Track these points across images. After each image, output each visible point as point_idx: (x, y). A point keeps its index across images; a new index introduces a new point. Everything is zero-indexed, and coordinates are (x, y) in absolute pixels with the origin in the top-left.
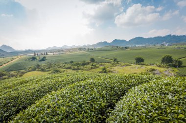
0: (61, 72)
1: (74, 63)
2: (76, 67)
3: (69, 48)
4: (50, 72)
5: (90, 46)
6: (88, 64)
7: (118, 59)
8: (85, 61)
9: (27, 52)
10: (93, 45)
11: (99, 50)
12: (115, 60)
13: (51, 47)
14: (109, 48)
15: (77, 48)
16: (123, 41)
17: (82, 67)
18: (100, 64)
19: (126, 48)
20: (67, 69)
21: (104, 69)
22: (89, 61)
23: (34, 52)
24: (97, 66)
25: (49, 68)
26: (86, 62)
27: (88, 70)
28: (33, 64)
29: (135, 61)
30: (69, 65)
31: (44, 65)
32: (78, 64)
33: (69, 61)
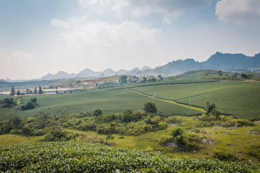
0: (68, 139)
1: (105, 115)
3: (97, 76)
4: (43, 137)
5: (148, 70)
6: (138, 117)
7: (219, 107)
8: (130, 112)
10: (158, 69)
12: (211, 109)
14: (199, 77)
15: (116, 77)
16: (240, 57)
17: (122, 127)
18: (171, 118)
19: (244, 76)
20: (84, 129)
21: (177, 133)
22: (142, 112)
24: (161, 123)
25: (43, 127)
26: (134, 113)
27: (137, 134)
30: (91, 121)
31: (30, 118)
32: (114, 118)
33: (94, 109)
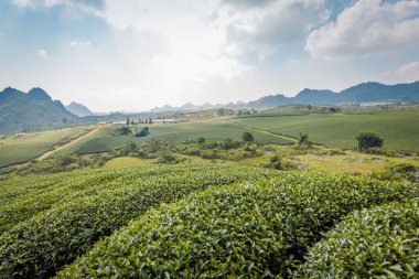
0: (178, 162)
1: (207, 143)
2: (210, 152)
3: (197, 110)
4: (156, 160)
5: (242, 104)
6: (237, 145)
7: (311, 138)
8: (230, 140)
9: (113, 116)
10: (251, 104)
11: (264, 116)
12: (303, 139)
13: (160, 107)
14: (290, 110)
15: (214, 110)
16: (327, 93)
17: (223, 153)
18: (266, 146)
19: (333, 110)
20: (190, 154)
21: (275, 160)
22: (241, 140)
23: (127, 117)
24: (258, 150)
25: (155, 151)
26: (234, 141)
27: (237, 159)
28: (124, 141)
29: (356, 143)
30: (195, 147)
31: (144, 144)
32: (216, 145)
33: (197, 137)
